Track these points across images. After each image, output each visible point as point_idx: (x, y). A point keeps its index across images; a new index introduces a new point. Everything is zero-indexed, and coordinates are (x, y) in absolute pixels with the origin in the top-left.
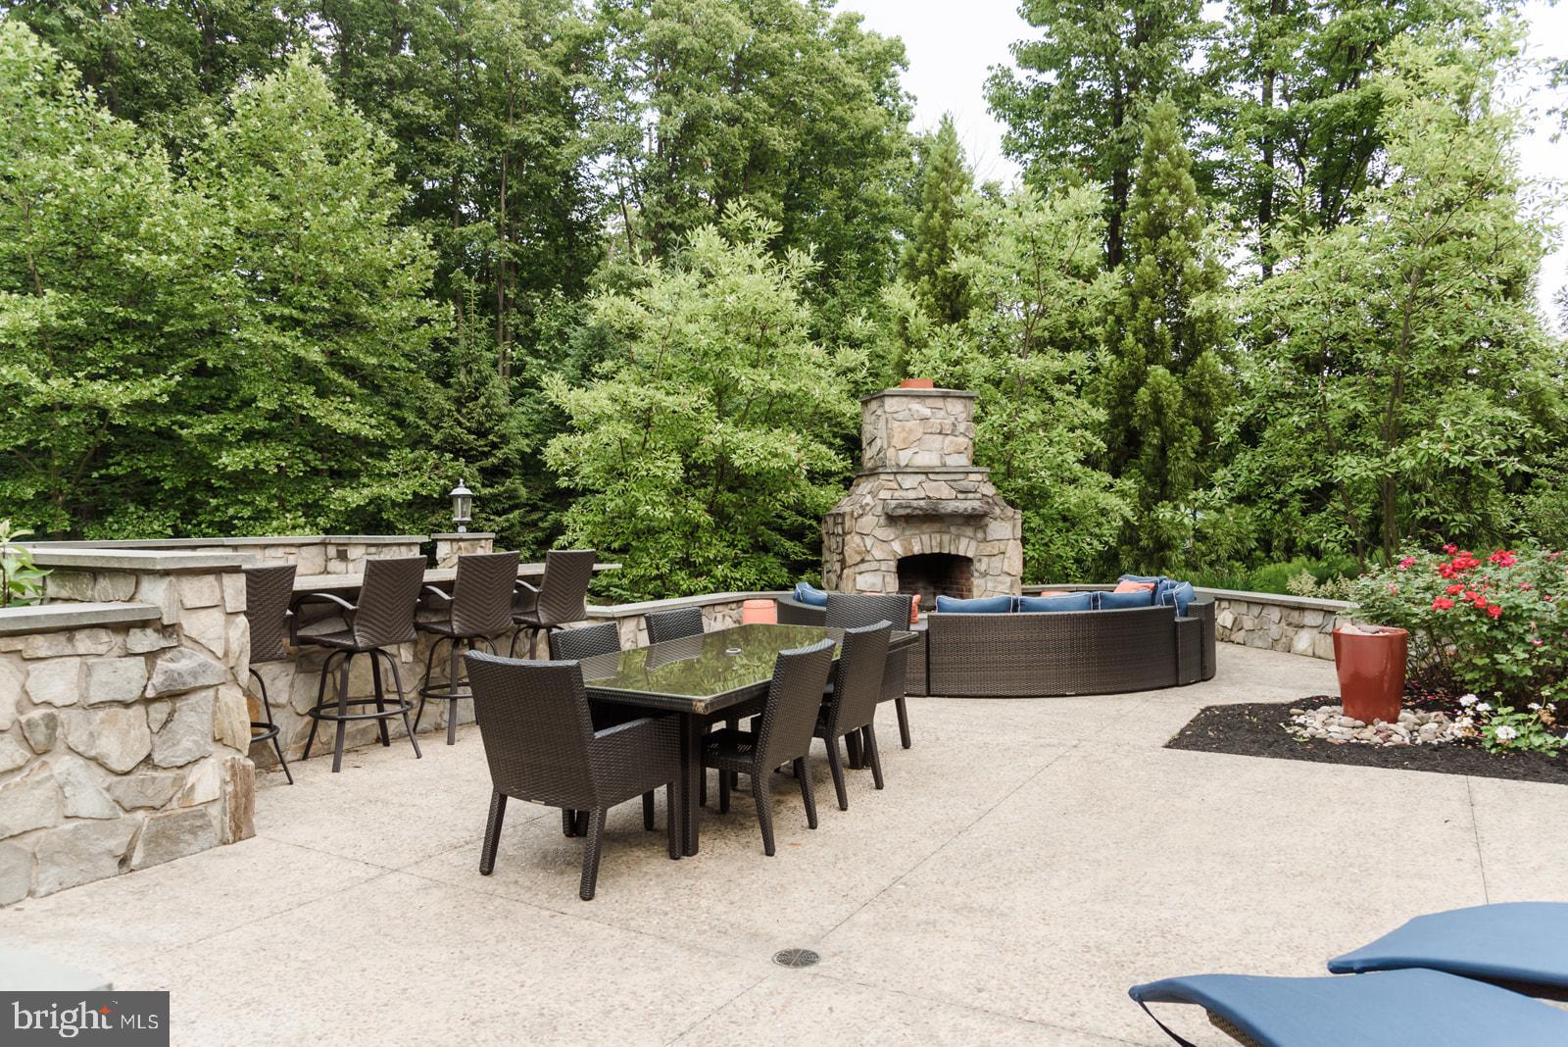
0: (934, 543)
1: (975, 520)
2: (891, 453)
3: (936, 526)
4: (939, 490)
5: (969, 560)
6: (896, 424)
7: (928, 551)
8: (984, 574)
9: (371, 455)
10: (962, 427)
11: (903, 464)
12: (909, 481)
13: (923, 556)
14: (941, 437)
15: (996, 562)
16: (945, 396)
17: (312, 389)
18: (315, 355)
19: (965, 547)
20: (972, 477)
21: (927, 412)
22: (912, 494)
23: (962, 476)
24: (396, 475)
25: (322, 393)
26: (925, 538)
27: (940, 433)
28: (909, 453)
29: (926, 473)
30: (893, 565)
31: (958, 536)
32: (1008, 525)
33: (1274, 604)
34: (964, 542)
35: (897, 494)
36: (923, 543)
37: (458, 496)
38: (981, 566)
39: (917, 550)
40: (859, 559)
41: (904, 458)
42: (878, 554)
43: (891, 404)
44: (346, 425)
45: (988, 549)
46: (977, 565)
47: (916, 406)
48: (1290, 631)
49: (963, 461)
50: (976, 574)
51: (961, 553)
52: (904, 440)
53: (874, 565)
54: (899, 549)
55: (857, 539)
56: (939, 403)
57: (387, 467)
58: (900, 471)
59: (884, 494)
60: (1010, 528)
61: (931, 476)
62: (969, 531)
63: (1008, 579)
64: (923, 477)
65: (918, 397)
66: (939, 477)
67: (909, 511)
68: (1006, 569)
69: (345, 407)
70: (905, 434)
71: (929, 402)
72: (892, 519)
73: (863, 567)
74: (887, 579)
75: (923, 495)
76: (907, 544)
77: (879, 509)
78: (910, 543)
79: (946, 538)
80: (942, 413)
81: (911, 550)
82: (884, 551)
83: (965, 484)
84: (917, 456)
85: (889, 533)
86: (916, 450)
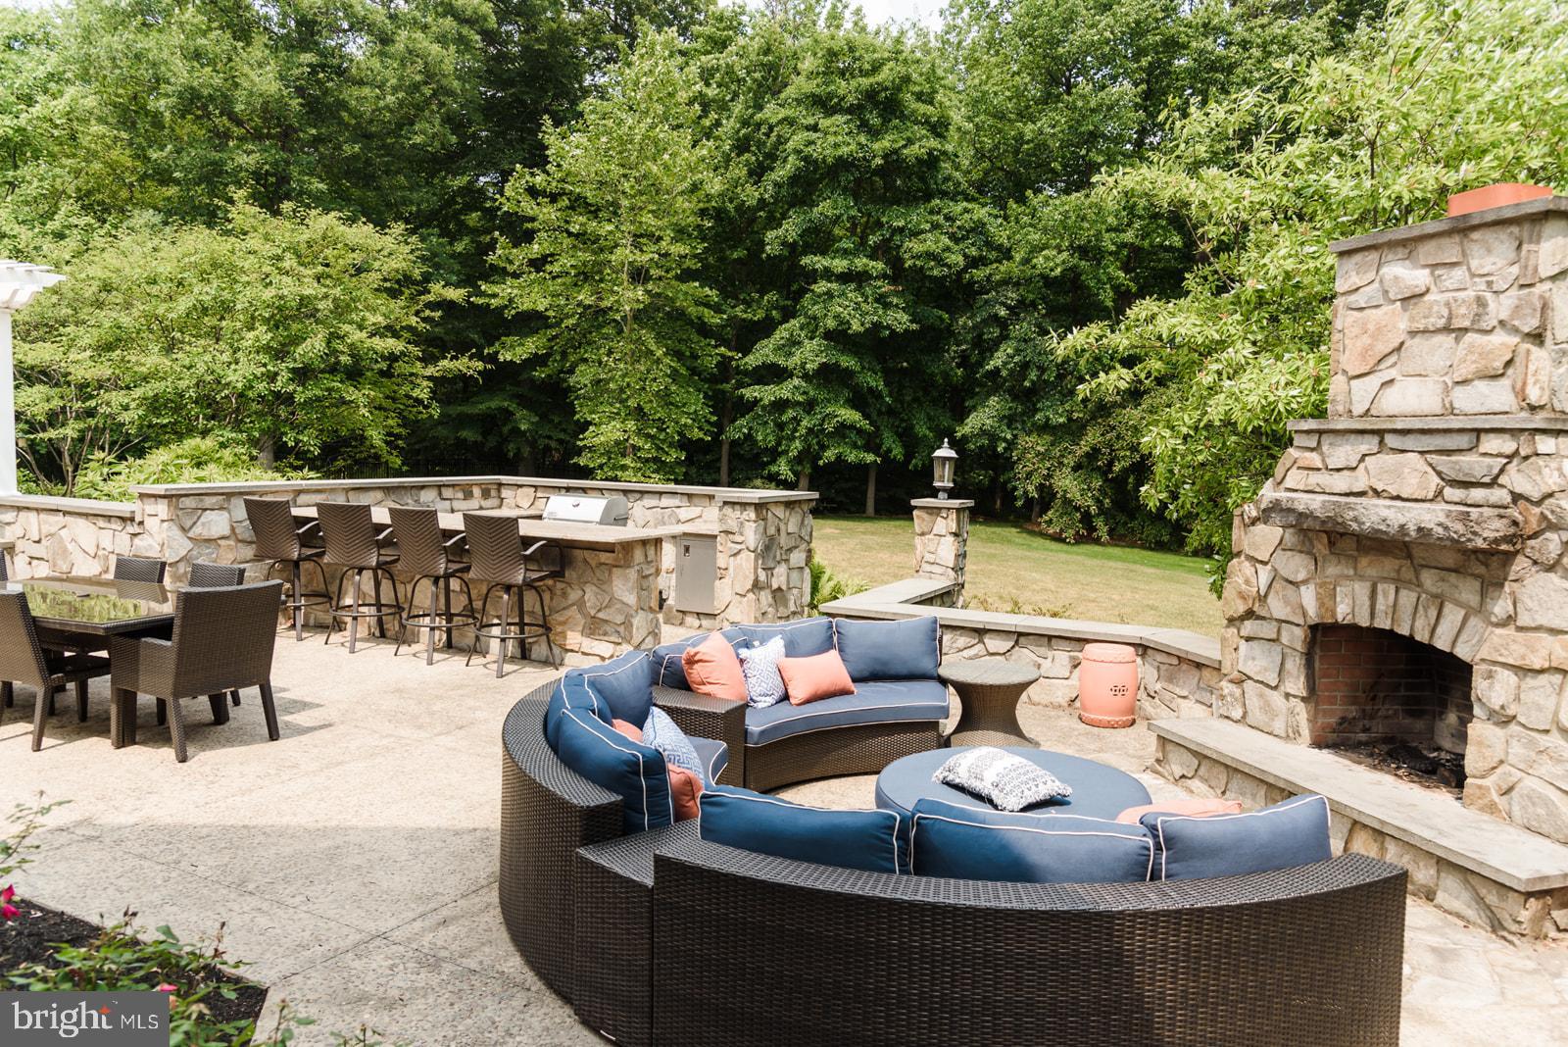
0: (1381, 605)
3: (1389, 565)
4: (1401, 473)
5: (1470, 670)
7: (1364, 622)
11: (1358, 411)
12: (1343, 452)
13: (1357, 629)
14: (1448, 340)
15: (1540, 693)
19: (1454, 632)
20: (1490, 444)
21: (1421, 278)
22: (1340, 482)
23: (1463, 441)
27: (1447, 329)
28: (1374, 381)
29: (1380, 433)
30: (1301, 634)
31: (1440, 600)
34: (1453, 616)
35: (1315, 480)
36: (1356, 600)
39: (1342, 612)
40: (1241, 610)
41: (1361, 396)
42: (1277, 607)
43: (1348, 273)
46: (1479, 685)
47: (1397, 267)
50: (1476, 710)
51: (1442, 643)
52: (1364, 354)
53: (1267, 630)
54: (1312, 603)
55: (1247, 568)
56: (1450, 250)
61: (1391, 440)
62: (1468, 591)
64: (1369, 444)
65: (1403, 243)
66: (1409, 442)
70: (1366, 340)
71: (1428, 252)
73: (1251, 628)
74: (1289, 665)
75: (1362, 485)
76: (1327, 597)
78: (1334, 597)
79: (1408, 598)
80: (1459, 273)
81: (1334, 614)
82: (1287, 602)
83: (1473, 464)
84: (1389, 391)
85: (1297, 566)
86: (1392, 373)
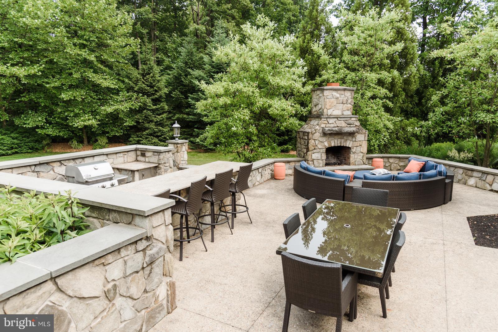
0: (338, 143)
1: (352, 134)
2: (325, 110)
3: (340, 136)
4: (342, 124)
5: (349, 148)
6: (328, 100)
7: (336, 145)
8: (354, 153)
9: (113, 94)
10: (349, 101)
11: (329, 114)
12: (331, 121)
13: (335, 147)
14: (342, 105)
15: (358, 149)
16: (345, 90)
17: (92, 70)
18: (92, 58)
19: (349, 144)
20: (353, 119)
21: (338, 95)
22: (332, 125)
23: (349, 119)
24: (123, 101)
25: (95, 72)
26: (336, 141)
27: (342, 103)
28: (331, 110)
29: (337, 118)
30: (324, 150)
31: (346, 140)
32: (363, 136)
33: (461, 168)
34: (348, 142)
35: (328, 125)
36: (335, 142)
37: (176, 127)
38: (353, 150)
39: (333, 145)
40: (313, 148)
41: (330, 112)
42: (320, 146)
43: (326, 93)
44: (105, 84)
45: (356, 144)
46: (352, 150)
47: (335, 93)
48: (466, 178)
49: (349, 113)
50: (352, 153)
51: (347, 146)
52: (330, 106)
53: (318, 150)
54: (327, 144)
55: (313, 141)
56: (342, 92)
57: (120, 98)
58: (329, 117)
59: (323, 126)
60: (364, 137)
61: (339, 119)
62: (350, 138)
63: (362, 154)
64: (336, 119)
65: (335, 90)
66: (341, 119)
67: (332, 132)
68: (361, 151)
69: (104, 77)
70: (330, 104)
71: (339, 92)
72: (325, 134)
73: (315, 151)
74: (322, 155)
75: (336, 126)
76: (329, 143)
77: (321, 131)
78: (331, 143)
79: (343, 140)
80: (343, 96)
81: (331, 145)
82: (322, 145)
83: (350, 121)
84: (334, 111)
85: (324, 139)
86: (334, 109)
